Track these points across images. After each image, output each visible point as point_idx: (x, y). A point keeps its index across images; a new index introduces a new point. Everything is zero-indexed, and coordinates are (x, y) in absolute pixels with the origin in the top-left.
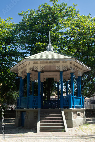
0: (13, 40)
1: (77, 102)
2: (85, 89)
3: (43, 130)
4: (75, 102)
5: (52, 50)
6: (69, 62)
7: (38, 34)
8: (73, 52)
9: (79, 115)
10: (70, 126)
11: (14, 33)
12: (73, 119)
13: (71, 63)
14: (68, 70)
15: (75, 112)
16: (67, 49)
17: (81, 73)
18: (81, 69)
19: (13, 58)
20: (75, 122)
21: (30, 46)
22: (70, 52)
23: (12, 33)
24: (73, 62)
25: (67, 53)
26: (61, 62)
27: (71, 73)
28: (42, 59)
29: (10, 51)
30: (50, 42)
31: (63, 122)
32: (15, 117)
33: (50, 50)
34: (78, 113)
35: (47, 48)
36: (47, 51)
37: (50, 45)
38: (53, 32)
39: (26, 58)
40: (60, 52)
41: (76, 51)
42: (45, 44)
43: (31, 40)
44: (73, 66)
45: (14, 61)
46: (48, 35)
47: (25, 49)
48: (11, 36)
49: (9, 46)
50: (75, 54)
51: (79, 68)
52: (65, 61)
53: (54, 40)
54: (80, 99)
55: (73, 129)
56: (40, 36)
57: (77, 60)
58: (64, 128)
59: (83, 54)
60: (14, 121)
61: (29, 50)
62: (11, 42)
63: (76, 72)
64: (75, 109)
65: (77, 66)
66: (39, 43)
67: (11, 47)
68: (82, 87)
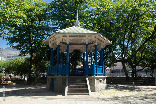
0: (45, 17)
1: (99, 70)
2: (107, 60)
3: (70, 93)
4: (98, 71)
5: (79, 25)
6: (93, 36)
7: (68, 12)
8: (97, 28)
9: (101, 81)
10: (93, 90)
11: (46, 11)
12: (96, 85)
13: (95, 37)
14: (92, 43)
15: (97, 79)
16: (92, 25)
17: (104, 46)
18: (104, 43)
19: (45, 32)
20: (97, 87)
21: (60, 22)
22: (95, 28)
23: (45, 11)
24: (97, 36)
25: (92, 29)
26: (87, 36)
27: (95, 46)
28: (70, 33)
29: (42, 26)
30: (77, 19)
31: (87, 87)
32: (46, 83)
33: (77, 26)
34: (100, 80)
35: (74, 23)
36: (74, 26)
37: (77, 22)
38: (81, 10)
39: (56, 32)
40: (86, 28)
41: (100, 27)
42: (73, 20)
43: (61, 17)
44: (97, 40)
45: (46, 35)
46: (76, 13)
47: (56, 25)
48: (43, 13)
49: (42, 22)
50: (99, 30)
51: (102, 41)
52: (91, 35)
53: (81, 17)
54: (102, 68)
55: (96, 93)
56: (69, 14)
57: (100, 35)
58: (88, 92)
59: (105, 30)
60: (46, 86)
61: (59, 25)
62: (43, 19)
63: (100, 45)
64: (97, 76)
65: (100, 40)
66: (68, 19)
67: (43, 22)
68: (104, 58)
